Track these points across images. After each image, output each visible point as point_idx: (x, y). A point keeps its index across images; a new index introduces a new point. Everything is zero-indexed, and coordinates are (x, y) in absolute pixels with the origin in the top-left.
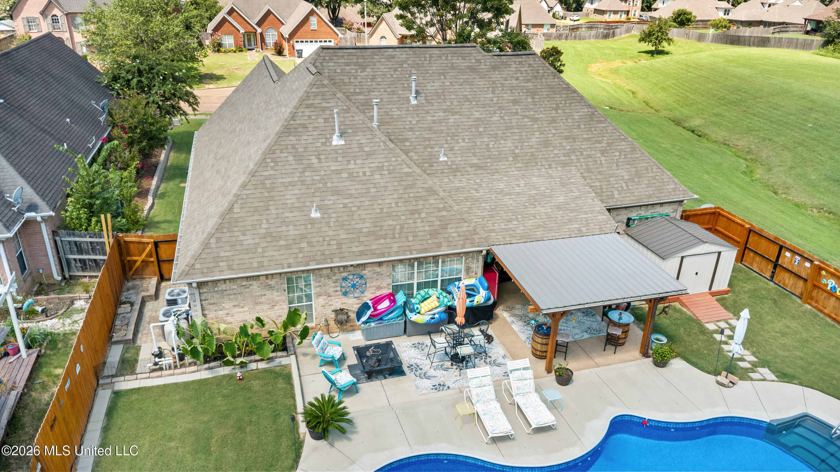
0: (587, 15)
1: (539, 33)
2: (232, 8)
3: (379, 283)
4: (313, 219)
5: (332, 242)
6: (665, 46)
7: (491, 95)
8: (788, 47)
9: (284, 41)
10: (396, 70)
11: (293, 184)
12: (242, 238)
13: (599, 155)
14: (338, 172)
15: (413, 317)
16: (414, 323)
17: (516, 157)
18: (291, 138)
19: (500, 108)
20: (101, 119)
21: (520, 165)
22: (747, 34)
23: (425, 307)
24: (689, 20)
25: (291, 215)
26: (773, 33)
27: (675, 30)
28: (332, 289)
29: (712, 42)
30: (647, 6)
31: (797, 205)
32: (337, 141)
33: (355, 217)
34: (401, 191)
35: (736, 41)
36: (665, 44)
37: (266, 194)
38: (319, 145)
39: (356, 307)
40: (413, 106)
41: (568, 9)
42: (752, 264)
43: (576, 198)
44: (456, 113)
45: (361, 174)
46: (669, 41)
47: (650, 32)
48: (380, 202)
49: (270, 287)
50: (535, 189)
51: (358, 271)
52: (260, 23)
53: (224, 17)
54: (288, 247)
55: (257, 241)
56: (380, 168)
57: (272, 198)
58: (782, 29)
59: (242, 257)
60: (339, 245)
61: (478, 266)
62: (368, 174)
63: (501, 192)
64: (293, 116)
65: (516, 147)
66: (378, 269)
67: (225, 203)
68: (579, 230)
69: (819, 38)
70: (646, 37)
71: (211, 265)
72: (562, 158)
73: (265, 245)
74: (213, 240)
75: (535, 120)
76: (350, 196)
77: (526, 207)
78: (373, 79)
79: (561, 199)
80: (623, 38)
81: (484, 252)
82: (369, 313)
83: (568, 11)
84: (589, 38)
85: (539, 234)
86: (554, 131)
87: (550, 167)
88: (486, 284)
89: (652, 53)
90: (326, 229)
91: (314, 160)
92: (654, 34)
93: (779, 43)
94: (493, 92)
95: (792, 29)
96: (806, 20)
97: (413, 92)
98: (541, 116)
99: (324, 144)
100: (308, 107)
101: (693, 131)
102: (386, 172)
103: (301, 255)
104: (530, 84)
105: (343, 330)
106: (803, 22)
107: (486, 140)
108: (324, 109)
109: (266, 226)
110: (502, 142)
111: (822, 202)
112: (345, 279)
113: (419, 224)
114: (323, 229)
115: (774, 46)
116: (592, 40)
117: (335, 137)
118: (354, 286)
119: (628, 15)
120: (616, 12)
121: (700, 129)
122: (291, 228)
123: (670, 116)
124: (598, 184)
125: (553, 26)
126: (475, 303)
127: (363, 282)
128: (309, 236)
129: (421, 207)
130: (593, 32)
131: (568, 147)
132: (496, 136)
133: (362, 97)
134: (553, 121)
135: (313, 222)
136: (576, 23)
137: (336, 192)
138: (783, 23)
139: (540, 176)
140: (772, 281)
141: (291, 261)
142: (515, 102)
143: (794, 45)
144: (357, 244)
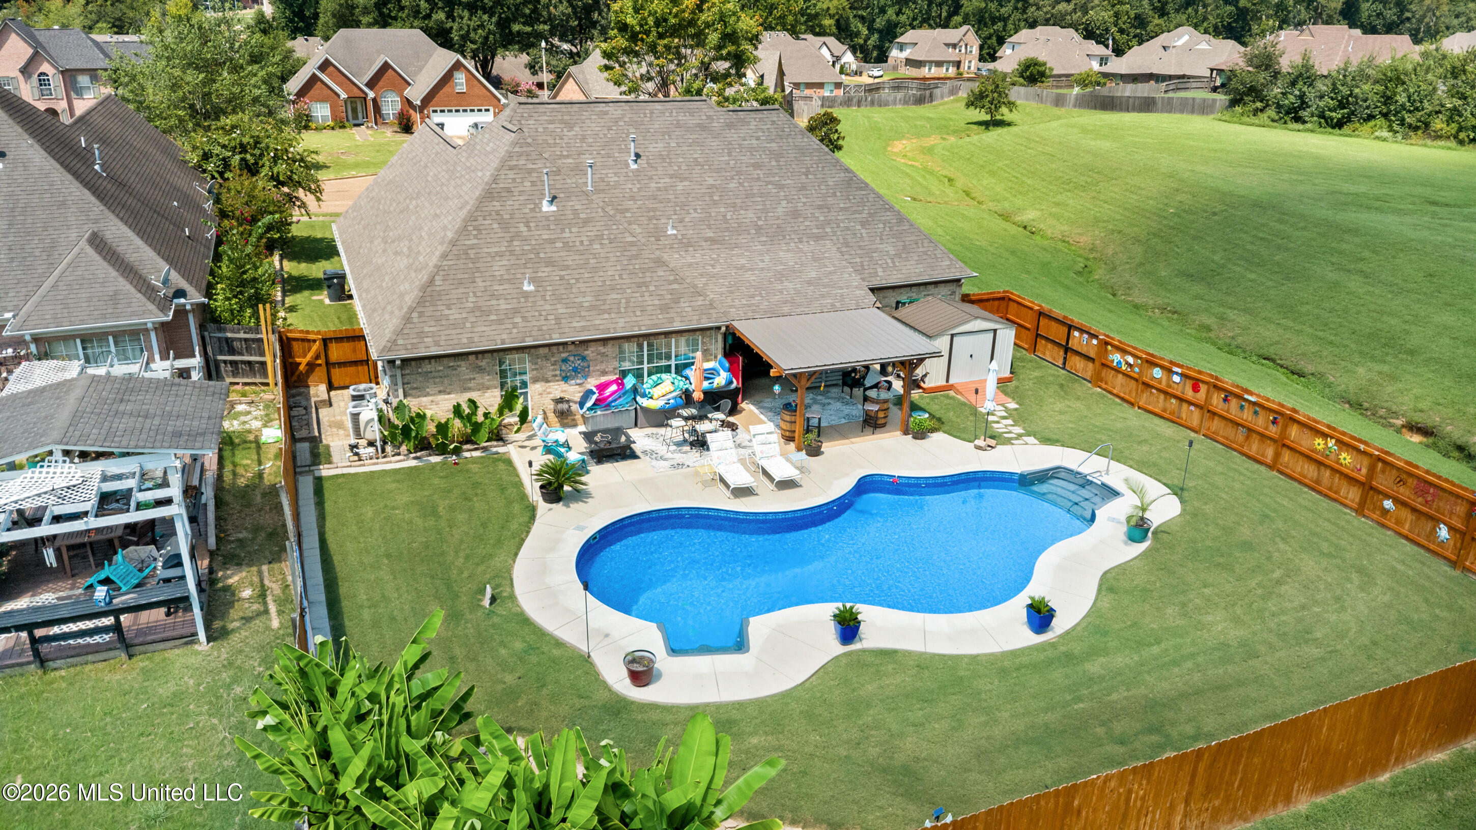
0: (895, 68)
1: (815, 96)
2: (327, 59)
3: (603, 367)
4: (526, 292)
5: (550, 317)
6: (1005, 113)
7: (727, 158)
8: (1182, 111)
9: (411, 111)
10: (610, 129)
11: (500, 255)
12: (447, 312)
13: (859, 227)
14: (552, 241)
15: (644, 402)
16: (646, 410)
17: (759, 229)
18: (495, 203)
19: (739, 173)
20: (206, 206)
21: (764, 239)
22: (1127, 94)
23: (657, 392)
24: (1042, 74)
25: (501, 287)
26: (1166, 92)
27: (1022, 89)
28: (550, 373)
29: (1075, 106)
30: (988, 54)
31: (1136, 307)
32: (546, 207)
33: (574, 290)
34: (625, 262)
35: (1109, 104)
36: (1004, 110)
37: (471, 265)
38: (527, 211)
39: (577, 397)
40: (632, 171)
41: (866, 60)
42: (1044, 354)
43: (830, 273)
44: (685, 179)
45: (578, 244)
46: (1011, 105)
47: (981, 93)
48: (602, 274)
49: (481, 370)
50: (781, 264)
51: (580, 351)
52: (371, 84)
53: (314, 74)
54: (500, 322)
55: (464, 315)
56: (600, 237)
57: (478, 270)
58: (1180, 86)
59: (447, 332)
60: (558, 320)
61: (717, 346)
62: (586, 243)
63: (742, 267)
64: (495, 180)
65: (759, 218)
66: (602, 349)
67: (424, 277)
68: (833, 305)
69: (1223, 97)
70: (976, 100)
71: (415, 341)
72: (815, 231)
73: (474, 319)
74: (415, 315)
75: (782, 187)
76: (567, 267)
77: (771, 282)
78: (583, 139)
79: (813, 274)
80: (946, 103)
81: (723, 329)
82: (594, 397)
83: (866, 62)
84: (895, 103)
85: (786, 309)
86: (804, 200)
87: (800, 240)
88: (727, 365)
89: (986, 125)
90: (542, 303)
91: (523, 228)
92: (987, 96)
93: (1169, 107)
94: (729, 154)
95: (1194, 85)
96: (1212, 70)
97: (633, 154)
98: (789, 182)
99: (532, 210)
100: (511, 168)
101: (1025, 227)
102: (606, 242)
103: (515, 331)
104: (774, 145)
105: (564, 425)
106: (1207, 73)
107: (722, 210)
108: (530, 172)
109: (474, 300)
110: (742, 212)
111: (1166, 300)
112: (565, 361)
113: (647, 298)
114: (539, 303)
115: (1162, 111)
116: (899, 107)
117: (545, 203)
118: (575, 370)
119: (958, 68)
120: (939, 64)
121: (1035, 224)
122: (502, 301)
123: (996, 209)
124: (858, 260)
125: (838, 85)
126: (715, 385)
127: (585, 364)
128: (523, 310)
129: (648, 279)
130: (900, 95)
131: (822, 218)
132: (734, 205)
133: (570, 161)
134: (803, 188)
135: (526, 295)
136: (877, 80)
137: (550, 263)
138: (1183, 77)
139: (788, 251)
140: (1064, 368)
141: (505, 336)
142: (757, 166)
143: (1190, 108)
144: (578, 319)
